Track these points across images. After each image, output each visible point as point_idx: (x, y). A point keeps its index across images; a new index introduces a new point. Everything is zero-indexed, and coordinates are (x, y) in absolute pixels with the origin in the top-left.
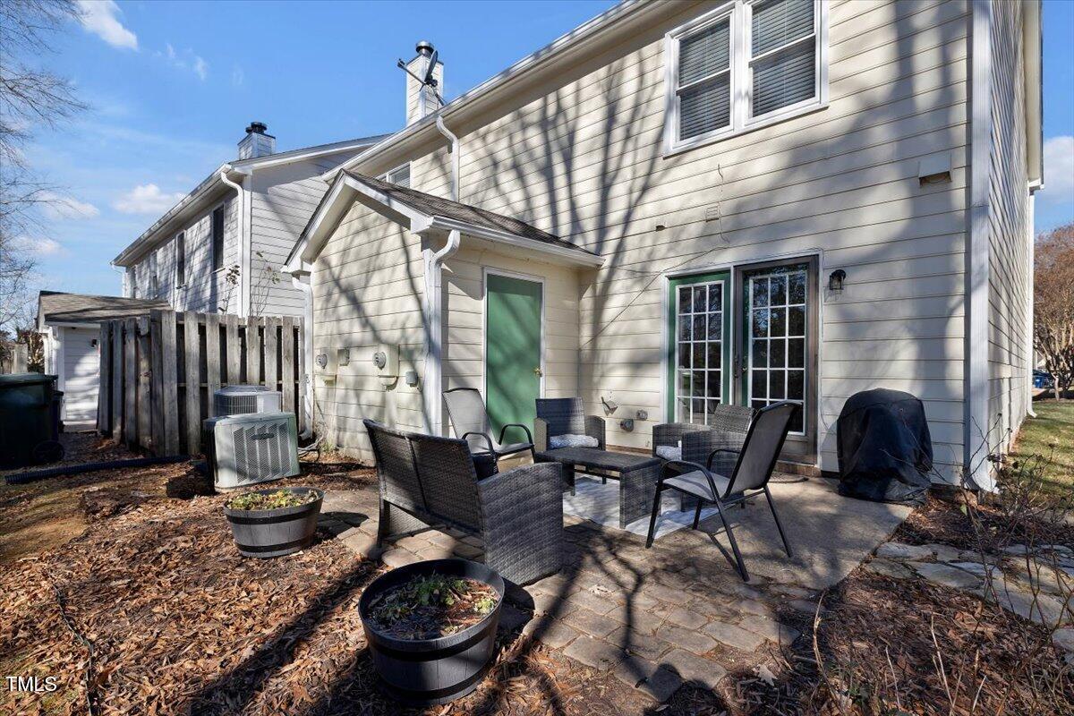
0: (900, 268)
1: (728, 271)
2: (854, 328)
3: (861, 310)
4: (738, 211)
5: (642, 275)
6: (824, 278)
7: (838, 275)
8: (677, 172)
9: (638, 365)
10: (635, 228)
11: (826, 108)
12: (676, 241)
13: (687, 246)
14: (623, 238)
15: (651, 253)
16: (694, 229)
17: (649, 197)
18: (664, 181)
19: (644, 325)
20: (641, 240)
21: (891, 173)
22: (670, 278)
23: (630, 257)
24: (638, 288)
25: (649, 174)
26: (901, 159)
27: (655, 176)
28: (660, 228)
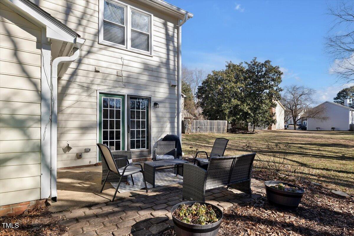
0: (167, 105)
1: (124, 96)
2: (159, 119)
3: (160, 114)
4: (128, 77)
5: (87, 88)
6: (152, 104)
7: (156, 104)
8: (104, 52)
9: (85, 129)
10: (83, 67)
11: (152, 57)
12: (104, 79)
13: (110, 83)
14: (77, 69)
15: (92, 81)
16: (113, 77)
17: (91, 56)
18: (98, 53)
19: (89, 111)
20: (88, 74)
21: (166, 81)
22: (100, 93)
23: (79, 79)
24: (85, 94)
25: (92, 46)
26: (168, 79)
27: (94, 49)
28: (97, 71)
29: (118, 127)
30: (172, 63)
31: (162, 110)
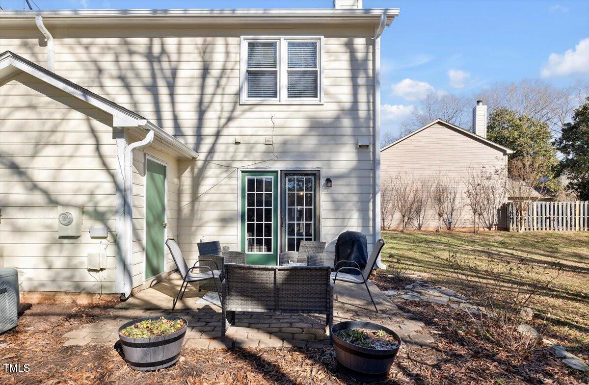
0: (354, 181)
1: (277, 172)
2: (337, 206)
3: (340, 197)
4: (285, 143)
5: (227, 167)
6: (323, 181)
7: (328, 180)
8: (248, 115)
9: (225, 221)
10: (222, 140)
11: (322, 105)
12: (249, 152)
13: (257, 156)
14: (214, 144)
15: (234, 156)
16: (261, 148)
17: (231, 124)
18: (242, 117)
19: (229, 197)
20: (227, 148)
21: (350, 140)
22: (243, 172)
23: (217, 156)
24: (225, 175)
25: (233, 111)
26: (355, 136)
27: (236, 114)
28: (237, 143)
29: (268, 218)
30: (363, 107)
31: (342, 189)
